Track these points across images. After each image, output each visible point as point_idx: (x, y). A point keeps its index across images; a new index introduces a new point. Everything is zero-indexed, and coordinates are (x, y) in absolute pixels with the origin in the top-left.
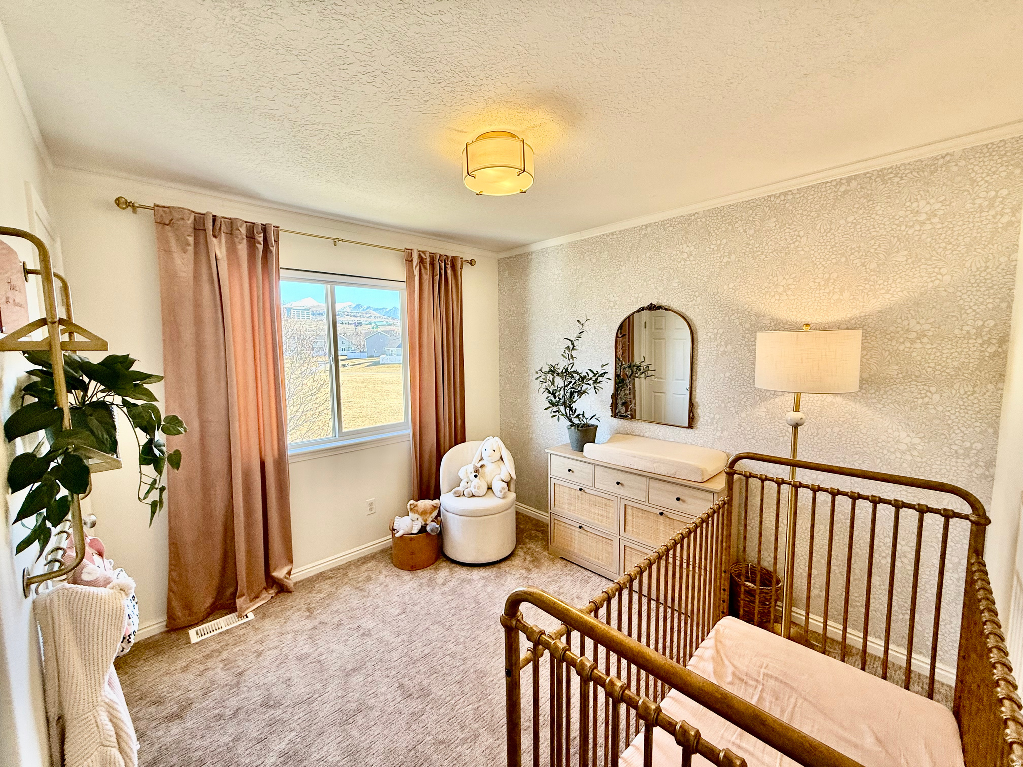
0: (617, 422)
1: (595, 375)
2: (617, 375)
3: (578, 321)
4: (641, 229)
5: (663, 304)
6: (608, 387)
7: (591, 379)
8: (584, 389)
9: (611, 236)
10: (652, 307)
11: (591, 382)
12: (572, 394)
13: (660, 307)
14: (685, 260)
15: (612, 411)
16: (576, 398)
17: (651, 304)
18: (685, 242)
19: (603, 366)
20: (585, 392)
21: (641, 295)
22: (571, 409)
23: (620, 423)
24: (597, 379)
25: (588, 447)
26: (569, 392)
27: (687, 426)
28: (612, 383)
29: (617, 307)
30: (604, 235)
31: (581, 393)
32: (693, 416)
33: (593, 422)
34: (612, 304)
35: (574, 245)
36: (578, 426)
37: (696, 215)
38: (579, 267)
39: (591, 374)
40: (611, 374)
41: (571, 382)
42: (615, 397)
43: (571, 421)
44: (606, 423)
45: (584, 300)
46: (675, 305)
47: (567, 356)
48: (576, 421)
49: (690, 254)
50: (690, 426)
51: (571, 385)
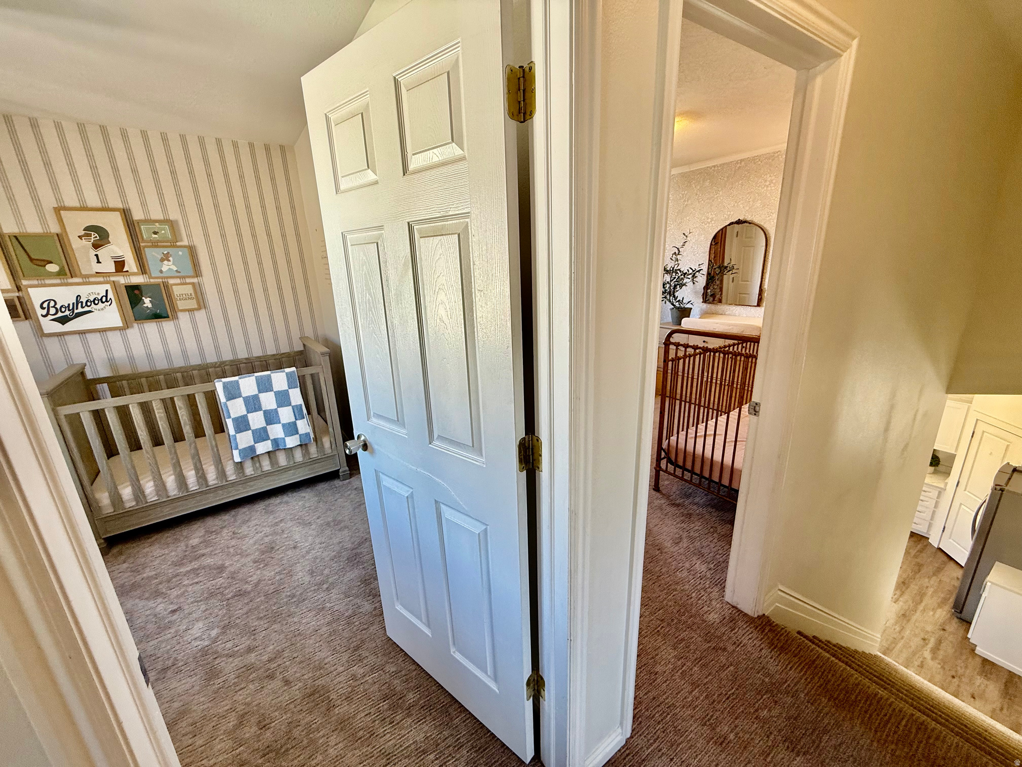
0: (705, 306)
1: (693, 271)
2: (709, 274)
3: (684, 234)
4: (737, 163)
5: (748, 219)
6: (702, 280)
7: (691, 274)
8: (684, 282)
9: (713, 168)
10: (739, 222)
11: (690, 276)
12: (675, 286)
13: (745, 222)
14: (767, 187)
15: (703, 298)
16: (678, 289)
17: (739, 219)
18: (769, 173)
19: (699, 265)
20: (684, 285)
21: (732, 213)
22: (674, 296)
23: (708, 306)
24: (694, 274)
25: (684, 320)
26: (673, 285)
27: (756, 305)
28: (705, 277)
29: (713, 222)
30: (708, 167)
31: (682, 285)
32: (761, 298)
33: (689, 306)
34: (709, 220)
35: (683, 175)
36: (678, 308)
37: (779, 153)
38: (686, 192)
39: (691, 271)
40: (705, 271)
41: (675, 278)
42: (706, 288)
43: (673, 304)
44: (697, 306)
45: (688, 218)
46: (756, 220)
47: (674, 259)
48: (677, 304)
49: (771, 181)
50: (758, 305)
51: (675, 280)
